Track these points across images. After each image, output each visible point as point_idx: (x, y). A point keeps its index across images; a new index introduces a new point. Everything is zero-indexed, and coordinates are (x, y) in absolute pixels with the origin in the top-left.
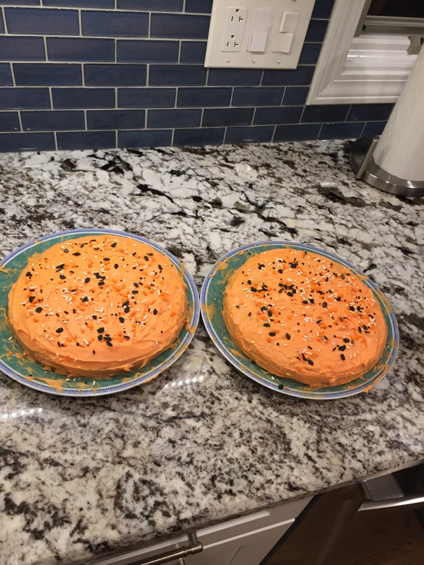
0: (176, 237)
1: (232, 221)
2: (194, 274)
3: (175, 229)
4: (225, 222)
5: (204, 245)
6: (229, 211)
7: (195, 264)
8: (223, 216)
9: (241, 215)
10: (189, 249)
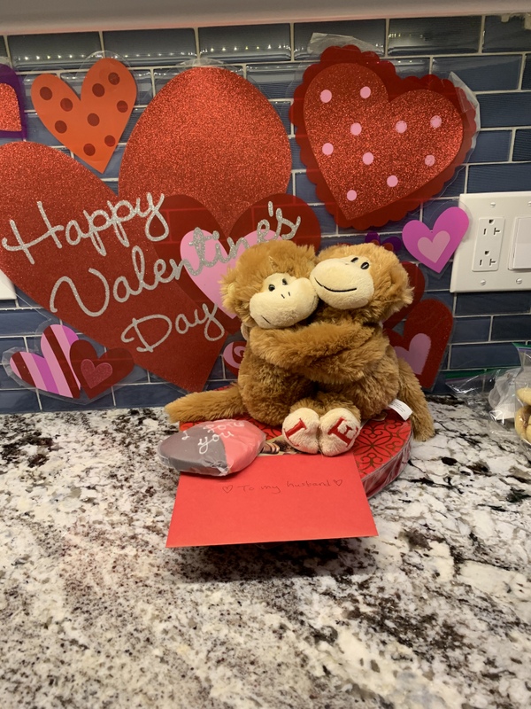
0: (418, 515)
1: (509, 495)
2: (451, 578)
3: (416, 503)
4: (497, 495)
5: (465, 531)
6: (501, 480)
7: (451, 561)
8: (493, 486)
9: (523, 486)
10: (439, 535)
